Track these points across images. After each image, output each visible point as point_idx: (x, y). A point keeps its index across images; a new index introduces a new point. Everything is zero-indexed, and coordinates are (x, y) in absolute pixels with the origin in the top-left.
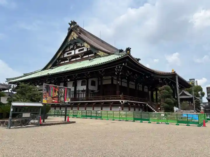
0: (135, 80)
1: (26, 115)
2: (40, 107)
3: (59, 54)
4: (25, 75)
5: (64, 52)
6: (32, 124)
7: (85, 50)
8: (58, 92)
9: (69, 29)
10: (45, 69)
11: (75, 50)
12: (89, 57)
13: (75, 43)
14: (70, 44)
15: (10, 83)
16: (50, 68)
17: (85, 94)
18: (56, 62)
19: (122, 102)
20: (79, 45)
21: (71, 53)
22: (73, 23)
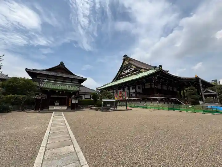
0: (166, 84)
1: (109, 105)
2: (114, 101)
3: (119, 73)
4: (104, 86)
5: (122, 72)
6: (111, 110)
7: (133, 69)
8: (122, 94)
9: (123, 59)
10: (113, 81)
11: (127, 70)
12: (135, 73)
13: (127, 67)
14: (125, 67)
15: (98, 90)
16: (115, 81)
17: (135, 94)
18: (118, 78)
19: (159, 98)
20: (129, 67)
21: (125, 72)
22: (125, 56)
